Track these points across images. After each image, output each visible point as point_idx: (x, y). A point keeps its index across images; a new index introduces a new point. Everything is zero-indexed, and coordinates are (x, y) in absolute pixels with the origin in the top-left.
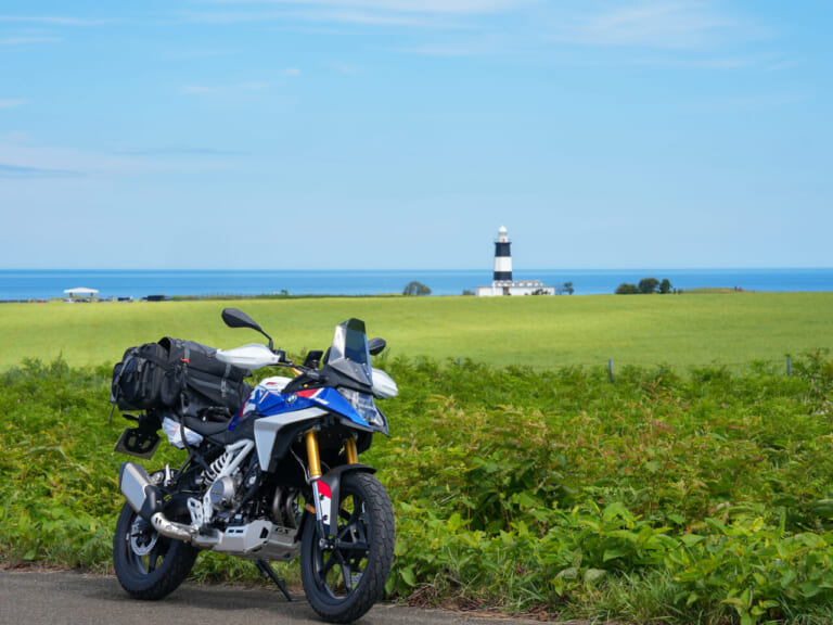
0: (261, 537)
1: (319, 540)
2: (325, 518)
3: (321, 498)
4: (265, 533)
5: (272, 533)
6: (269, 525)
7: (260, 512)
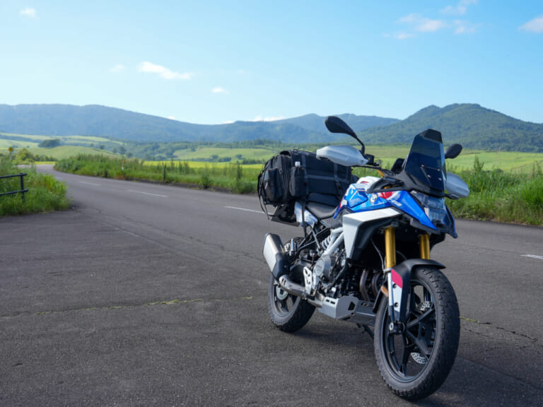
0: (349, 309)
1: (389, 323)
2: (396, 305)
3: (394, 286)
4: (352, 306)
5: (358, 306)
6: (356, 301)
7: (349, 287)
